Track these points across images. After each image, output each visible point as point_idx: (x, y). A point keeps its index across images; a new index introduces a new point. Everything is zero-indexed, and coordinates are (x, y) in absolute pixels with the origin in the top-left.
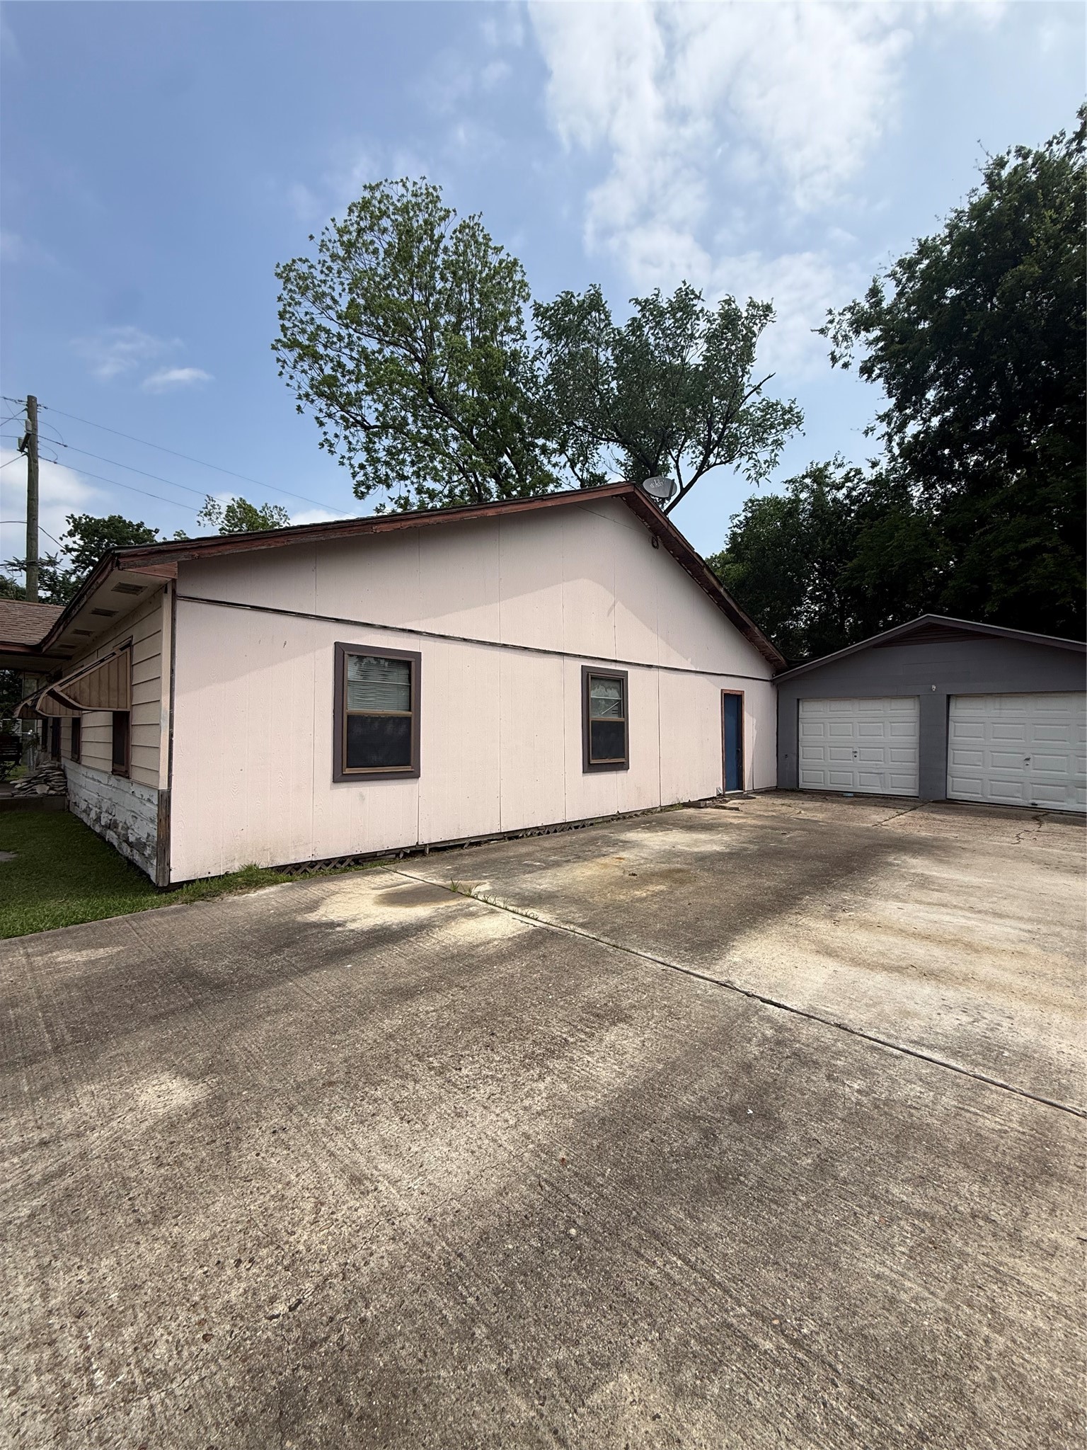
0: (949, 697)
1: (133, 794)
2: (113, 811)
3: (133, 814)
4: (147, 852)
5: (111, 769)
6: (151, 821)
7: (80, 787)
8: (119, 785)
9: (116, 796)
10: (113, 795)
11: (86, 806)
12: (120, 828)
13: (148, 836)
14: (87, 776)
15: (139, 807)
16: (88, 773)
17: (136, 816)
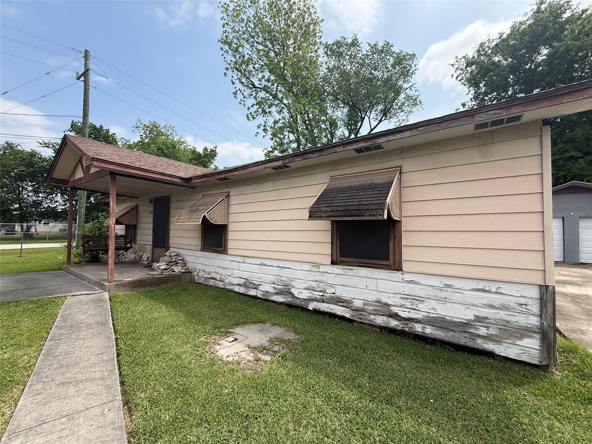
1: (408, 282)
2: (330, 291)
3: (406, 297)
4: (483, 331)
5: (329, 260)
6: (491, 306)
7: (224, 268)
8: (350, 273)
9: (339, 280)
10: (329, 279)
11: (242, 281)
12: (358, 304)
13: (478, 319)
14: (244, 262)
15: (431, 292)
16: (247, 260)
17: (420, 300)
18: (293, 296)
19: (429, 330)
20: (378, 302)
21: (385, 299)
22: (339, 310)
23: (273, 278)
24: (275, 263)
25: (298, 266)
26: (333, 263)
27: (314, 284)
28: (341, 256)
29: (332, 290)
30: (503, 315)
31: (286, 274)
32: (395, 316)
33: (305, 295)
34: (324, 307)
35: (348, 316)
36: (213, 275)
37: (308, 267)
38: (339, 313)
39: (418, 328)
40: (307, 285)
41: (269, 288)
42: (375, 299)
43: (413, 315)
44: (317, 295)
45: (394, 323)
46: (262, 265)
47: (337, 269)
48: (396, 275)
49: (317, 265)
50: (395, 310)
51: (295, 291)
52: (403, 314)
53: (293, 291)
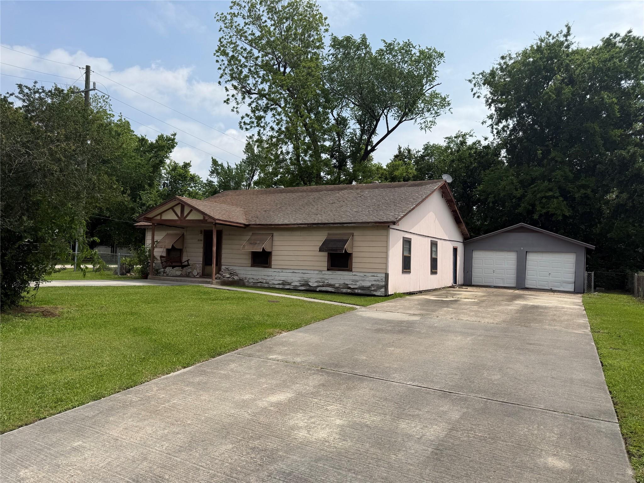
0: (527, 252)
1: (354, 275)
2: (326, 282)
3: (353, 281)
4: (373, 289)
5: (326, 269)
6: (375, 281)
7: (268, 276)
8: (335, 273)
9: (330, 277)
10: (326, 277)
11: (281, 282)
12: (337, 285)
13: (372, 285)
14: (282, 272)
15: (361, 278)
16: (284, 271)
17: (357, 281)
18: (310, 286)
19: (359, 291)
20: (344, 284)
21: (347, 283)
22: (330, 289)
23: (299, 279)
24: (301, 271)
25: (312, 272)
26: (328, 270)
27: (320, 280)
28: (331, 266)
29: (327, 281)
30: (377, 283)
31: (306, 276)
32: (349, 288)
33: (316, 284)
34: (324, 289)
35: (333, 291)
36: (260, 280)
37: (317, 272)
38: (330, 290)
39: (356, 291)
40: (316, 280)
41: (297, 284)
42: (343, 282)
43: (355, 287)
44: (321, 284)
45: (349, 291)
46: (293, 272)
47: (330, 272)
48: (351, 273)
49: (321, 271)
50: (349, 286)
51: (310, 284)
52: (352, 287)
53: (310, 283)
